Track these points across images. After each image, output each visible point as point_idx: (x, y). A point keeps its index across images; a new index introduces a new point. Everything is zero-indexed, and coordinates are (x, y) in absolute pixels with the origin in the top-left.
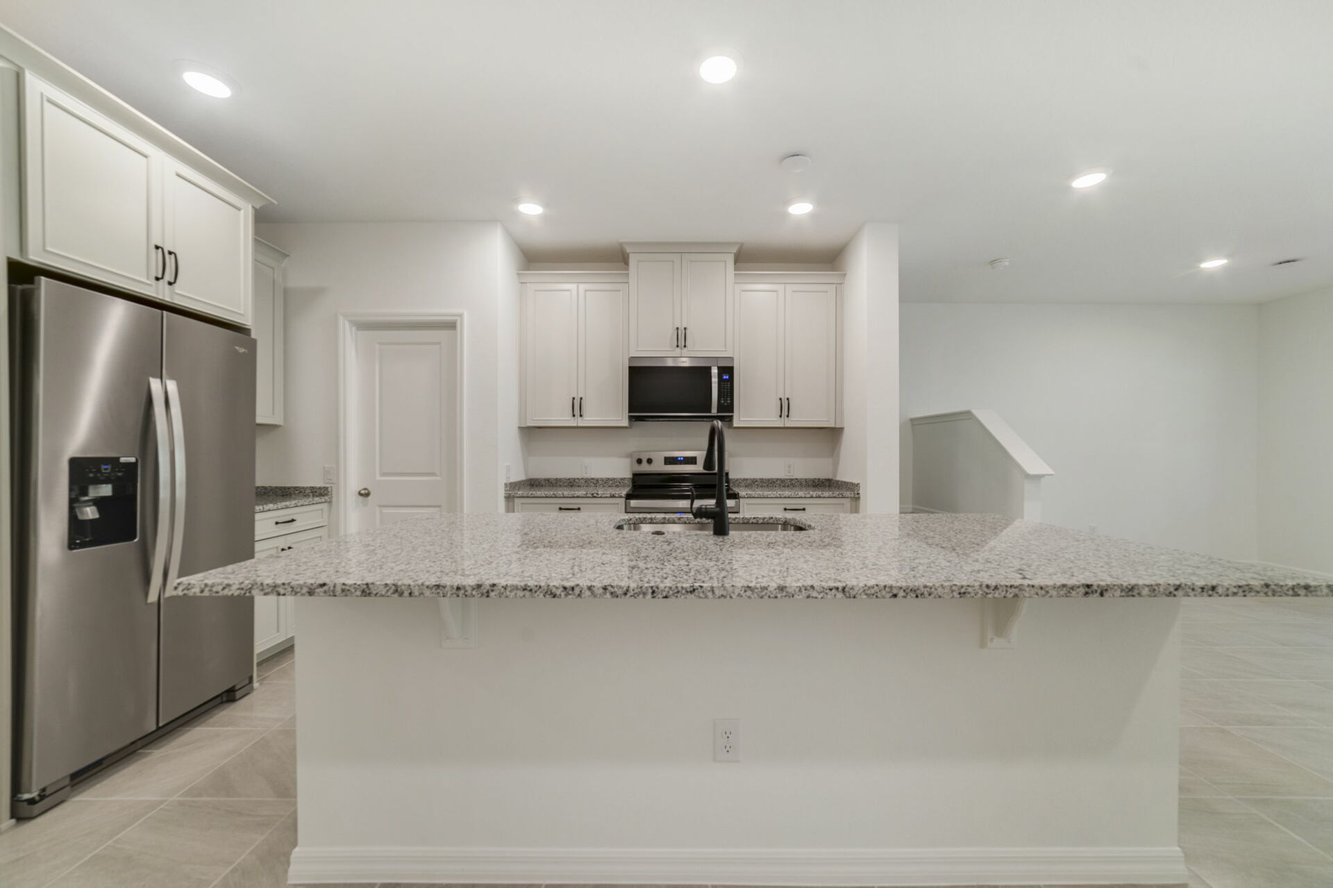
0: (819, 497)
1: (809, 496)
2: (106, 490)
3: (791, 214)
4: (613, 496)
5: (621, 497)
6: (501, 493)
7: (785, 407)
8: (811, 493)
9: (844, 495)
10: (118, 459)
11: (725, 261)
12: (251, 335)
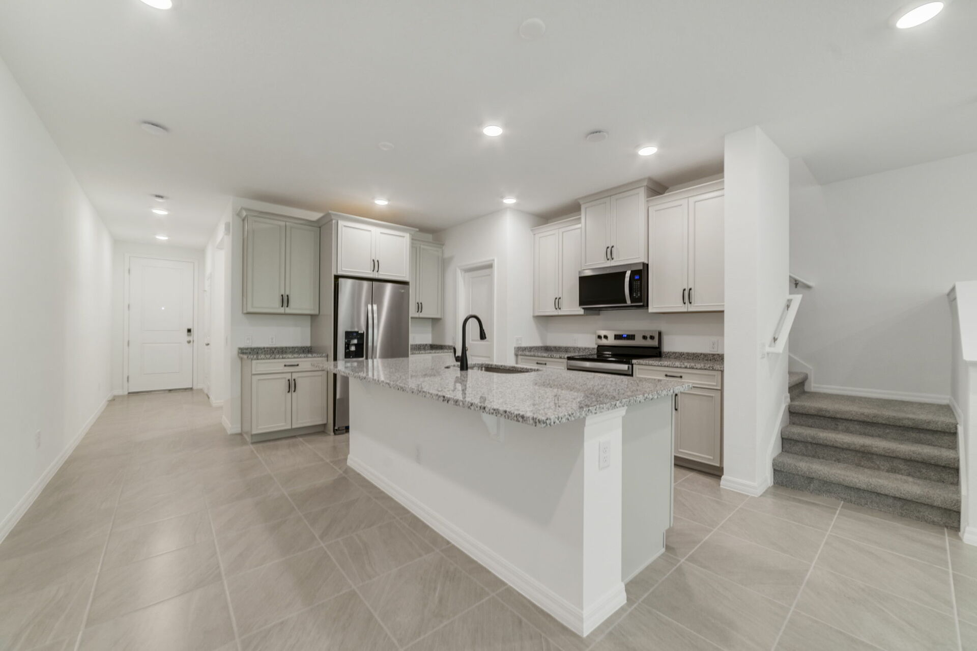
0: (692, 368)
1: (683, 366)
2: (355, 341)
3: (640, 155)
4: (561, 358)
5: (564, 358)
6: (513, 352)
7: (687, 296)
8: (686, 364)
9: (715, 368)
10: (358, 332)
11: (638, 194)
12: (410, 284)
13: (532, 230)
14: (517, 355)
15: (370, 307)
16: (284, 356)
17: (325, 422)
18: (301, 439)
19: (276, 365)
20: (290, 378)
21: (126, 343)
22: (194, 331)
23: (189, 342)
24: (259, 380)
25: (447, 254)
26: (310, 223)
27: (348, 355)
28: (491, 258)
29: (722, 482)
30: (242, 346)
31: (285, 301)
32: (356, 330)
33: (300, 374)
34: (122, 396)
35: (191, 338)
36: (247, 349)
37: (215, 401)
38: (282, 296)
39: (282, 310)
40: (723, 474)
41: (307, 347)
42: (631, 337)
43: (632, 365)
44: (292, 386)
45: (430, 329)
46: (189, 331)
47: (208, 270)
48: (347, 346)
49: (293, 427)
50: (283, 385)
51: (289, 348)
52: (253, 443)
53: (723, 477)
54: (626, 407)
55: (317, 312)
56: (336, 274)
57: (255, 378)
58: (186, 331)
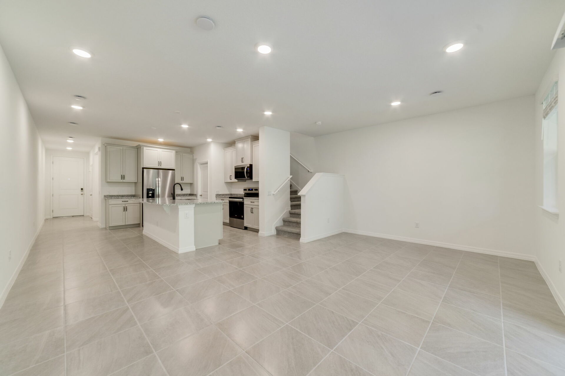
2: (151, 192)
11: (249, 140)
12: (175, 170)
13: (224, 149)
14: (216, 197)
15: (157, 179)
16: (122, 198)
17: (139, 223)
18: (129, 229)
19: (119, 201)
20: (124, 206)
21: (51, 195)
22: (85, 190)
23: (82, 194)
24: (112, 207)
25: (194, 158)
26: (133, 147)
27: (148, 197)
28: (207, 160)
29: (259, 234)
30: (105, 195)
31: (123, 177)
32: (151, 188)
33: (128, 205)
34: (50, 219)
35: (83, 193)
36: (108, 196)
37: (94, 219)
38: (122, 175)
39: (122, 181)
40: (259, 231)
41: (133, 195)
42: (252, 190)
43: (244, 199)
44: (125, 209)
45: (189, 188)
46: (82, 189)
47: (91, 163)
48: (148, 194)
49: (126, 224)
50: (122, 209)
51: (125, 195)
52: (109, 230)
53: (259, 232)
54: (194, 205)
55: (137, 182)
56: (143, 167)
57: (110, 206)
58: (81, 189)
